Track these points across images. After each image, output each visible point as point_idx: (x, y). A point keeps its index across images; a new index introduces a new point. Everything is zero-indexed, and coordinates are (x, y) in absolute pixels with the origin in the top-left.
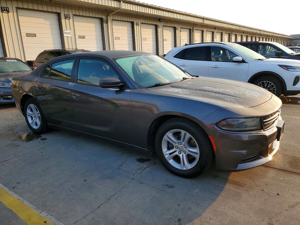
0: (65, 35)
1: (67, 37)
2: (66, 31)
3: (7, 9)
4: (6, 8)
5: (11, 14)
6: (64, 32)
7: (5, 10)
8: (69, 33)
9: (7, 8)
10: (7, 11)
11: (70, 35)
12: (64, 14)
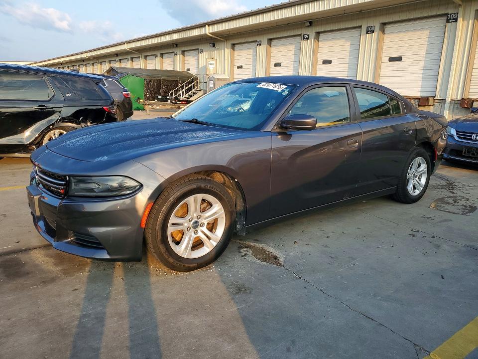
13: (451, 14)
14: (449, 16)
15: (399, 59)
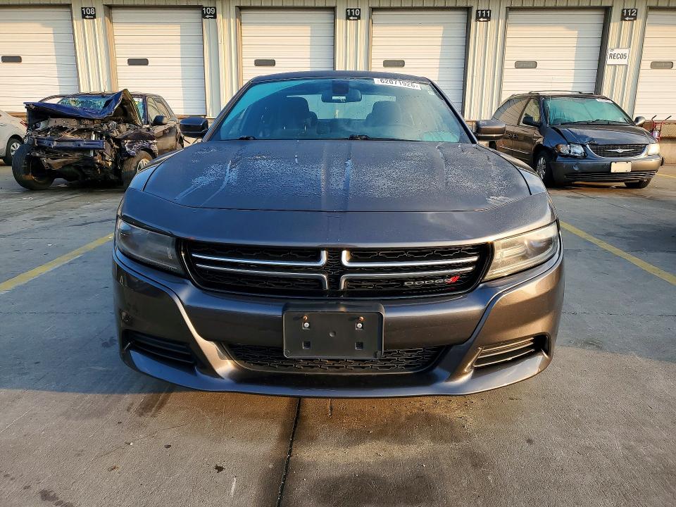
0: (609, 61)
1: (615, 65)
2: (616, 51)
3: (486, 14)
4: (486, 11)
5: (492, 23)
6: (609, 52)
7: (482, 17)
8: (623, 56)
9: (489, 12)
10: (486, 17)
11: (624, 61)
12: (621, 8)
13: (206, 8)
14: (204, 9)
15: (144, 62)
